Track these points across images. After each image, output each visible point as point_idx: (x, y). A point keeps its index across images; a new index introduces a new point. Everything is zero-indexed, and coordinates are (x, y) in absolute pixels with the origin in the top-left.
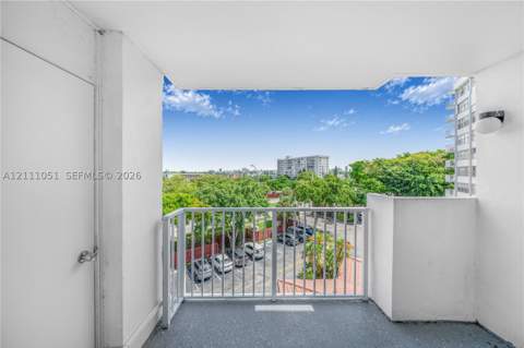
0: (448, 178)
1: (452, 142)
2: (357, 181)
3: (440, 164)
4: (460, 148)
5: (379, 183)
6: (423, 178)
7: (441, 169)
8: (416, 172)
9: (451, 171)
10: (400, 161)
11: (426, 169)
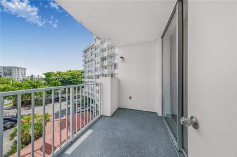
0: (83, 80)
1: (84, 67)
2: (48, 82)
3: (80, 75)
4: (86, 70)
5: (60, 82)
6: (75, 80)
7: (81, 77)
8: (73, 78)
9: (83, 78)
10: (68, 73)
11: (77, 77)
